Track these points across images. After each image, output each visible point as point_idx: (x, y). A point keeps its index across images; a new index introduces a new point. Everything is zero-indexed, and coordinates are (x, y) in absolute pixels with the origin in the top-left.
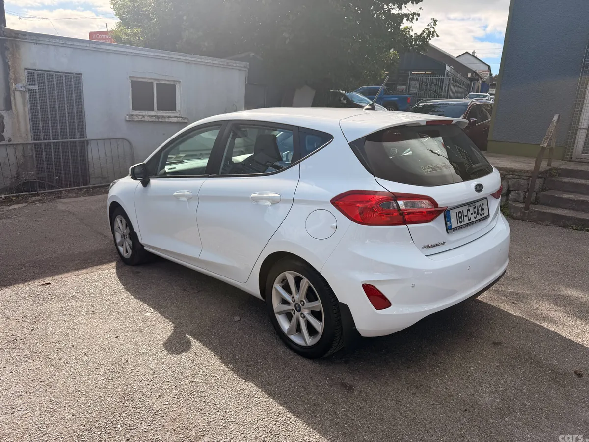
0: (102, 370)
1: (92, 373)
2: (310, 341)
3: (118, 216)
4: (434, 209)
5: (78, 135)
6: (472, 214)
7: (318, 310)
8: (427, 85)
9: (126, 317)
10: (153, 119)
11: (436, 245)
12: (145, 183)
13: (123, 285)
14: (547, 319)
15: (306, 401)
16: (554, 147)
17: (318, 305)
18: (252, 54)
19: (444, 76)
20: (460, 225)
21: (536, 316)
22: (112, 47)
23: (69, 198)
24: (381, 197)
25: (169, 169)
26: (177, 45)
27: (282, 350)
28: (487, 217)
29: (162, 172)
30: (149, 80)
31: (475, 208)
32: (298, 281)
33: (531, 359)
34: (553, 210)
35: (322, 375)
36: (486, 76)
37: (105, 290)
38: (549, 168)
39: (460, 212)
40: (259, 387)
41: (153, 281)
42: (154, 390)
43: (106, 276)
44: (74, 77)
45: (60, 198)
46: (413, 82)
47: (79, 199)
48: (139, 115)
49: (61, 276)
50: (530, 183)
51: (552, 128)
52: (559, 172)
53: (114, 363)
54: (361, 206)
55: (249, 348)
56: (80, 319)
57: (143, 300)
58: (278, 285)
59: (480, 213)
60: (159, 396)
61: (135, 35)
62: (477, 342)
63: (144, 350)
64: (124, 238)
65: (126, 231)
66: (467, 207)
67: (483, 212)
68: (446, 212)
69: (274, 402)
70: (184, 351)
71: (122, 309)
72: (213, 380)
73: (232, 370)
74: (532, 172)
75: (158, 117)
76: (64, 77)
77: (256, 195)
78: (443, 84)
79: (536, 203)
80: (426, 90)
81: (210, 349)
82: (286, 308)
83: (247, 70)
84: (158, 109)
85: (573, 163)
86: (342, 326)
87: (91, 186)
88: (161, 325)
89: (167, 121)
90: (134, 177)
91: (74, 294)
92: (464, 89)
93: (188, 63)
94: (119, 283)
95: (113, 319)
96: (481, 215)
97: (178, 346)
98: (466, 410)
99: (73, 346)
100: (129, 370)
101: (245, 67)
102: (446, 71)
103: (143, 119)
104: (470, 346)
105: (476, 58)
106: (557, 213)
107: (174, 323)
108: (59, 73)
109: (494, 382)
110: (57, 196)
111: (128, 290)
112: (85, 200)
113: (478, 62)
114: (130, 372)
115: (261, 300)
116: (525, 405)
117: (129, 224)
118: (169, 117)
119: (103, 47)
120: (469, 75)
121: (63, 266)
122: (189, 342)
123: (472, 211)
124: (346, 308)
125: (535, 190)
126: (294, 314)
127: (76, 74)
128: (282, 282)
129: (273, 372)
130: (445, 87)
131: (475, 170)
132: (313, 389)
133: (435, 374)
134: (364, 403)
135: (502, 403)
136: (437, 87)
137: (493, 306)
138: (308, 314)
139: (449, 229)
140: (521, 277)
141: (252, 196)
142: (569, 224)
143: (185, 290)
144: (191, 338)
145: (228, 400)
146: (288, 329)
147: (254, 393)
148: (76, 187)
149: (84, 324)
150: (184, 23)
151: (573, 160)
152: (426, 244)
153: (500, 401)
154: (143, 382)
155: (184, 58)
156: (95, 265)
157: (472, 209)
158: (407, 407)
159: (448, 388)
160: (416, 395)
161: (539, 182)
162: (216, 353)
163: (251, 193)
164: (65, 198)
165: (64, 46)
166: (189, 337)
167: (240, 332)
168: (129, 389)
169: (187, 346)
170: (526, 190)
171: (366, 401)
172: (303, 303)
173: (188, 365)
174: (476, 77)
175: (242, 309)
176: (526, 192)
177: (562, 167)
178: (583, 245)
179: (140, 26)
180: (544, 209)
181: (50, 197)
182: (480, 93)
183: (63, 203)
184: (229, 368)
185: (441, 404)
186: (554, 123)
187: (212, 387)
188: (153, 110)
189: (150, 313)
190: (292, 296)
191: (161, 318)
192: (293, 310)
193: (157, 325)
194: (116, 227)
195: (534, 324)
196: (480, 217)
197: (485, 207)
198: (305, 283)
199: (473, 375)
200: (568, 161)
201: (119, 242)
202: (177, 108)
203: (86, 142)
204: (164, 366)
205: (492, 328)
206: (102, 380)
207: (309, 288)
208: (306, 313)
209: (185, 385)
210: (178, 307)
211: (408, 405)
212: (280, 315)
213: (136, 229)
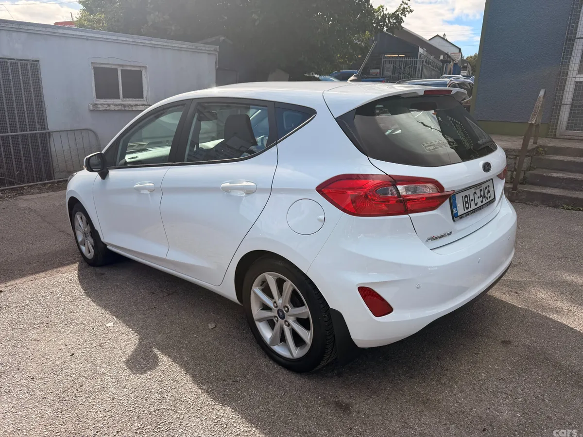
0: (51, 398)
1: (37, 404)
2: (297, 353)
3: (78, 213)
4: (439, 194)
5: (38, 126)
6: (479, 197)
7: (306, 317)
8: (401, 68)
9: (84, 329)
10: (120, 108)
11: (442, 237)
12: (104, 175)
13: (85, 290)
14: (556, 311)
15: (296, 429)
16: (540, 123)
17: (304, 311)
18: (223, 38)
19: (417, 59)
20: (466, 211)
21: (543, 308)
22: (72, 31)
23: (32, 194)
24: (378, 181)
25: (130, 159)
26: (142, 30)
27: (264, 362)
28: (493, 200)
29: (122, 161)
30: (113, 67)
31: (481, 190)
32: (280, 283)
33: (547, 359)
34: (543, 189)
35: (312, 393)
36: (458, 59)
37: (63, 297)
38: (535, 146)
39: (466, 196)
40: (239, 412)
41: (118, 284)
42: (112, 423)
43: (66, 281)
44: (31, 64)
45: (22, 194)
46: (388, 66)
47: (43, 195)
48: (104, 104)
49: (16, 282)
50: (517, 162)
51: (539, 104)
52: (546, 149)
53: (66, 389)
54: (353, 193)
55: (225, 362)
56: (30, 333)
57: (105, 307)
58: (257, 288)
59: (486, 196)
60: (118, 432)
61: (99, 21)
62: (484, 342)
63: (103, 370)
64: (86, 237)
65: (87, 229)
66: (473, 190)
67: (489, 195)
68: (451, 197)
69: (258, 431)
70: (149, 369)
71: (81, 319)
72: (183, 407)
73: (206, 391)
74: (519, 151)
75: (124, 106)
76: (19, 64)
77: (228, 184)
78: (416, 67)
79: (524, 182)
80: (400, 74)
81: (180, 365)
82: (267, 314)
83: (217, 53)
84: (124, 97)
85: (557, 141)
86: (334, 336)
87: (55, 180)
88: (125, 337)
89: (134, 109)
90: (90, 169)
91: (27, 302)
92: (437, 71)
93: (154, 47)
94: (80, 288)
95: (69, 331)
96: (487, 199)
97: (143, 362)
98: (484, 430)
99: (19, 369)
100: (83, 397)
101: (215, 50)
102: (419, 53)
103: (108, 108)
104: (477, 346)
105: (447, 40)
106: (547, 193)
107: (139, 334)
108: (13, 61)
109: (511, 391)
110: (19, 192)
111: (89, 296)
112: (49, 195)
113: (448, 44)
114: (84, 400)
115: (238, 304)
116: (550, 418)
117: (89, 222)
118: (136, 105)
119: (61, 31)
120: (442, 57)
121: (20, 270)
122: (156, 357)
123: (478, 195)
124: (339, 316)
125: (523, 169)
126: (277, 321)
127: (33, 61)
128: (261, 285)
129: (255, 391)
130: (419, 70)
131: (482, 147)
132: (303, 412)
133: (442, 384)
134: (364, 427)
135: (524, 417)
136: (411, 69)
137: (495, 298)
138: (294, 321)
139: (455, 217)
140: (519, 263)
141: (223, 185)
142: (559, 204)
143: (153, 293)
144: (159, 353)
145: (202, 432)
146: (270, 339)
147: (233, 421)
148: (39, 183)
149: (35, 340)
150: (149, 5)
151: (557, 137)
152: (431, 236)
153: (521, 416)
154: (99, 413)
155: (149, 42)
156: (55, 268)
157: (478, 191)
158: (415, 429)
159: (460, 402)
160: (425, 413)
161: (527, 160)
162: (187, 371)
163: (222, 182)
164: (27, 195)
165: (18, 31)
166: (156, 350)
167: (216, 343)
168: (81, 424)
169: (153, 363)
170: (513, 169)
171: (365, 424)
172: (286, 309)
173: (154, 387)
174: (448, 59)
175: (218, 314)
176: (513, 171)
177: (548, 145)
178: (577, 225)
179: (103, 12)
180: (532, 189)
181: (11, 194)
182: (453, 74)
183: (25, 200)
184: (203, 389)
185: (454, 423)
186: (541, 99)
187: (182, 416)
188: (119, 98)
189: (112, 323)
190: (274, 300)
191: (125, 329)
192: (276, 317)
193: (120, 338)
194: (76, 225)
195: (542, 316)
196: (487, 201)
197: (491, 189)
198: (289, 286)
199: (485, 383)
200: (552, 138)
201: (81, 241)
202: (145, 96)
203: (47, 134)
204: (125, 390)
205: (498, 324)
206: (49, 413)
207: (294, 291)
208: (291, 320)
209: (150, 414)
210: (145, 315)
211: (416, 427)
212: (260, 322)
213: (97, 227)
